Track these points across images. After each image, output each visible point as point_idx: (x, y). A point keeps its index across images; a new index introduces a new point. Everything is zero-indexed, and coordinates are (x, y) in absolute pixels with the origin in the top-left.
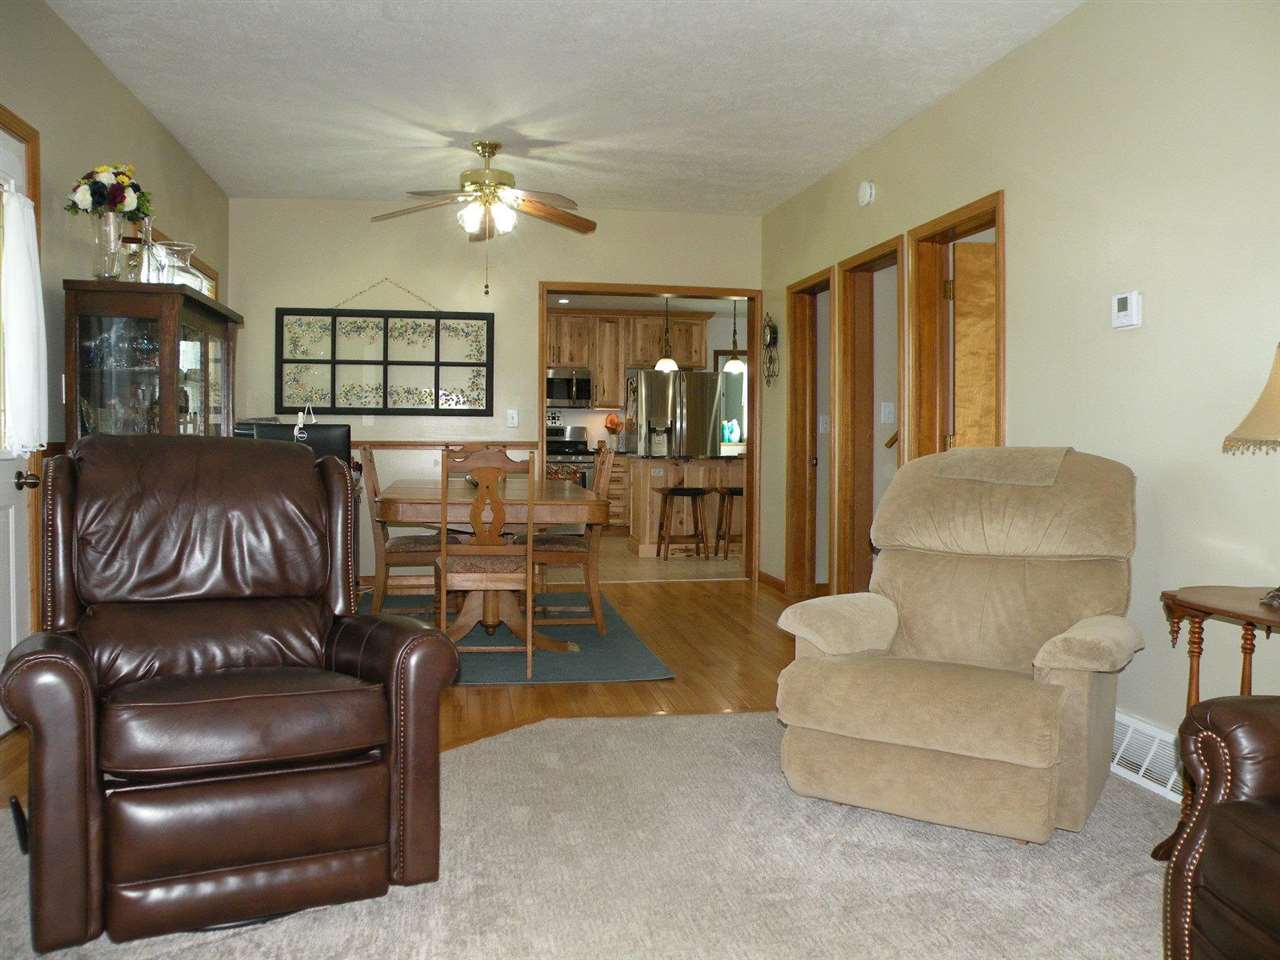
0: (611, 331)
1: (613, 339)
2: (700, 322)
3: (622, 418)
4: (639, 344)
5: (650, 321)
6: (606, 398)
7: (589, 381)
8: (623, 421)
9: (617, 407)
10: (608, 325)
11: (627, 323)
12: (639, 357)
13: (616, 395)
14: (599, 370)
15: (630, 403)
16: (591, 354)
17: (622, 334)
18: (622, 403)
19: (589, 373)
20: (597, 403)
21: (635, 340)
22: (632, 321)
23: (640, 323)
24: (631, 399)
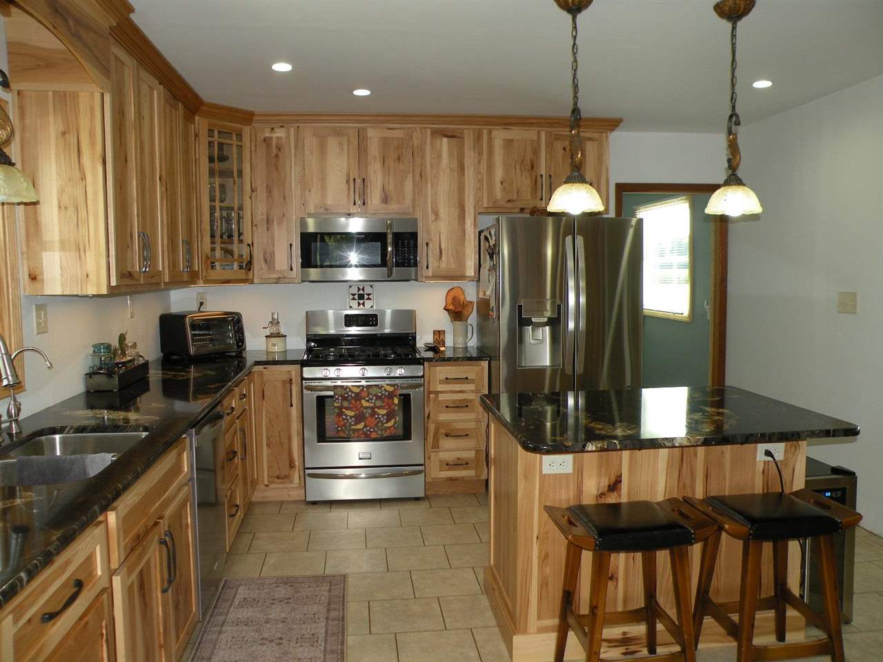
0: (449, 150)
1: (455, 165)
2: (595, 135)
3: (471, 294)
4: (499, 174)
5: (516, 133)
6: (447, 263)
7: (414, 235)
8: (474, 299)
9: (462, 277)
10: (445, 140)
11: (479, 137)
12: (499, 194)
13: (460, 257)
14: (431, 217)
15: (485, 271)
16: (419, 190)
17: (470, 157)
18: (470, 272)
19: (415, 221)
20: (430, 272)
21: (490, 168)
22: (485, 132)
23: (500, 136)
24: (487, 263)
